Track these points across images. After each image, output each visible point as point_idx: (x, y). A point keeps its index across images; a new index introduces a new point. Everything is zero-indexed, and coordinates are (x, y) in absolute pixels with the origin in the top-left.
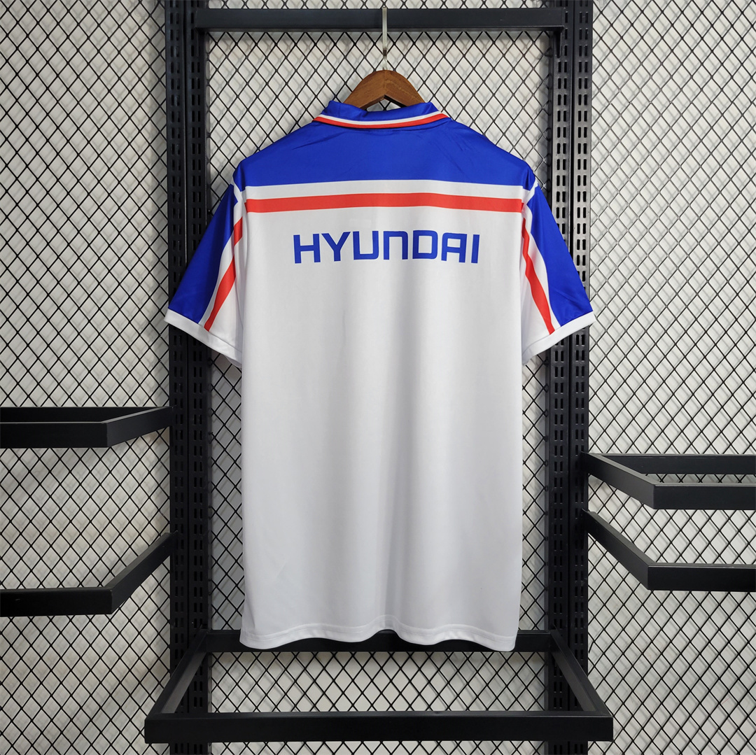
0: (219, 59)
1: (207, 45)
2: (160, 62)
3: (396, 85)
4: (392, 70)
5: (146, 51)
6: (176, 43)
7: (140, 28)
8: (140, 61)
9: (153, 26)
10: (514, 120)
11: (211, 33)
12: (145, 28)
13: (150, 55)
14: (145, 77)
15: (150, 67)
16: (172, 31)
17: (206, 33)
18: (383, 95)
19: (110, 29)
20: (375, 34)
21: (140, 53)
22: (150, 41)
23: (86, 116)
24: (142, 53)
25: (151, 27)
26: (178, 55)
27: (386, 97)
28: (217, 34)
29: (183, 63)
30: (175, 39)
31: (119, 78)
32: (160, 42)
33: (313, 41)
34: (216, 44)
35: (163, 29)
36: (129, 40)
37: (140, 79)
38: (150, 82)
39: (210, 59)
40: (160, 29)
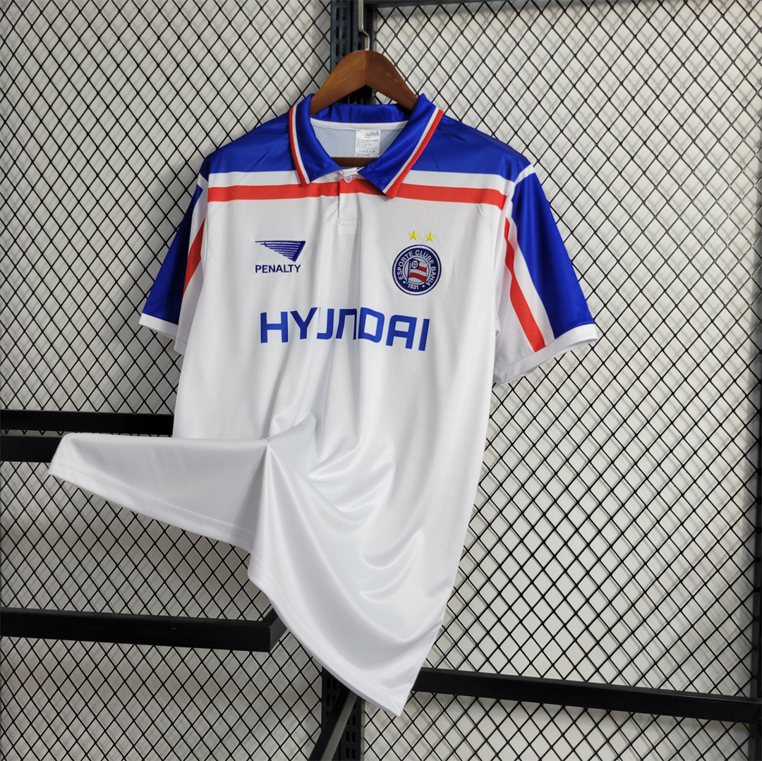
0: (387, 38)
1: (375, 23)
2: (324, 44)
5: (309, 34)
6: (342, 22)
7: (304, 8)
8: (303, 45)
9: (318, 7)
10: (732, 92)
11: (380, 9)
12: (309, 8)
13: (313, 38)
14: (308, 63)
15: (313, 51)
16: (338, 10)
17: (374, 9)
19: (272, 12)
21: (303, 37)
22: (314, 23)
23: (247, 107)
24: (306, 36)
25: (315, 7)
26: (344, 37)
28: (385, 10)
29: (349, 44)
30: (341, 19)
31: (281, 65)
32: (325, 23)
33: (493, 12)
34: (385, 22)
35: (329, 8)
36: (293, 23)
37: (303, 65)
38: (313, 67)
39: (378, 38)
40: (325, 8)
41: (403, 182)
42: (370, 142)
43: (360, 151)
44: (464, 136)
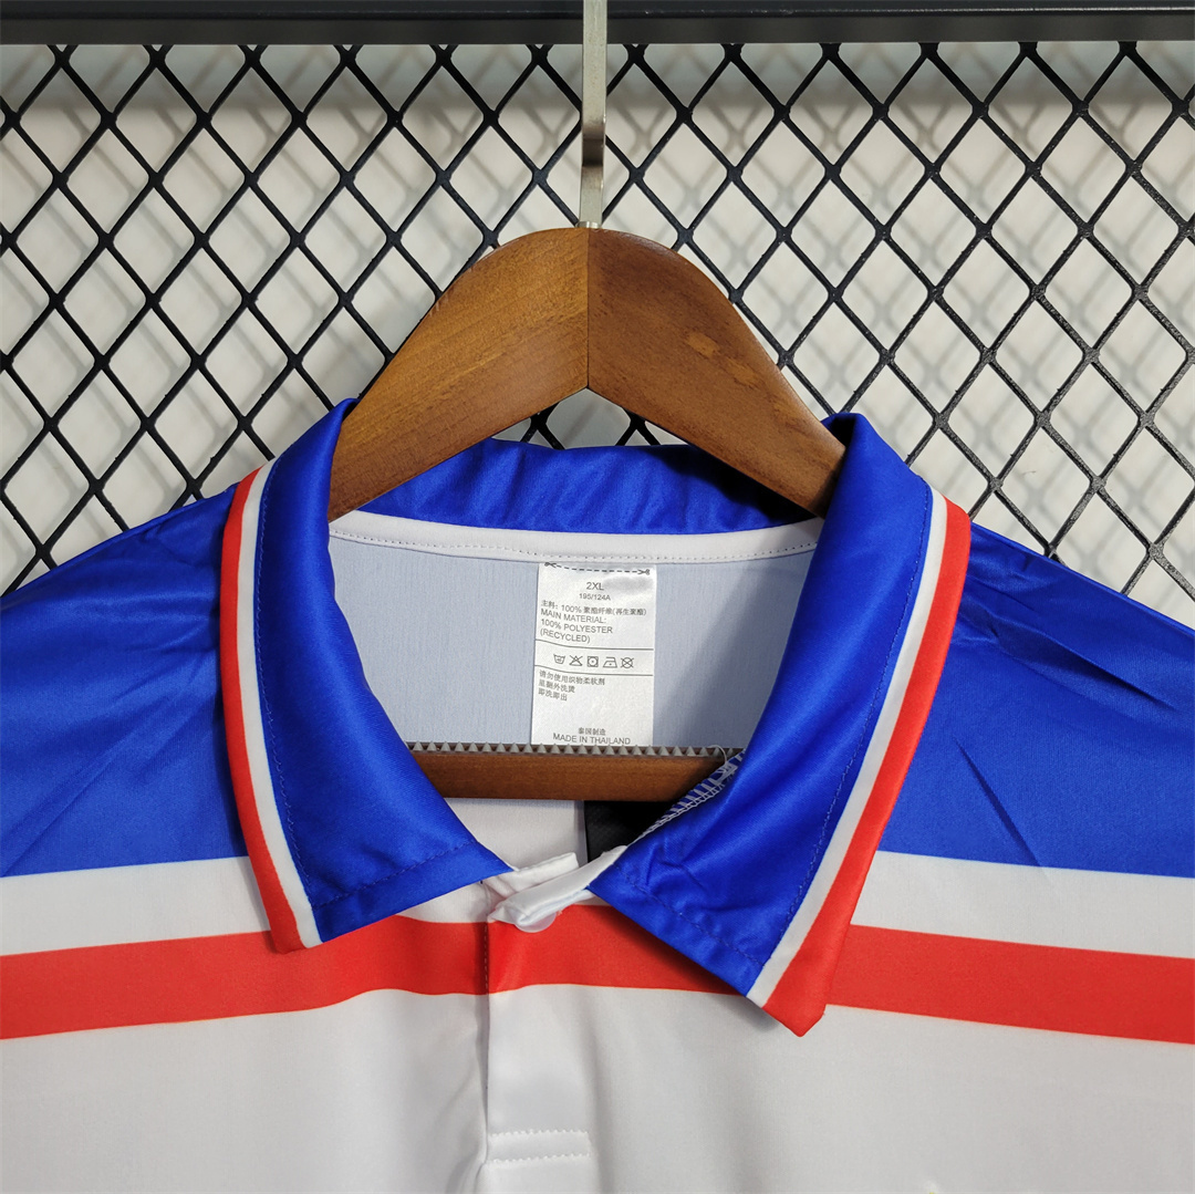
41: (855, 921)
42: (608, 619)
43: (559, 659)
44: (1129, 669)
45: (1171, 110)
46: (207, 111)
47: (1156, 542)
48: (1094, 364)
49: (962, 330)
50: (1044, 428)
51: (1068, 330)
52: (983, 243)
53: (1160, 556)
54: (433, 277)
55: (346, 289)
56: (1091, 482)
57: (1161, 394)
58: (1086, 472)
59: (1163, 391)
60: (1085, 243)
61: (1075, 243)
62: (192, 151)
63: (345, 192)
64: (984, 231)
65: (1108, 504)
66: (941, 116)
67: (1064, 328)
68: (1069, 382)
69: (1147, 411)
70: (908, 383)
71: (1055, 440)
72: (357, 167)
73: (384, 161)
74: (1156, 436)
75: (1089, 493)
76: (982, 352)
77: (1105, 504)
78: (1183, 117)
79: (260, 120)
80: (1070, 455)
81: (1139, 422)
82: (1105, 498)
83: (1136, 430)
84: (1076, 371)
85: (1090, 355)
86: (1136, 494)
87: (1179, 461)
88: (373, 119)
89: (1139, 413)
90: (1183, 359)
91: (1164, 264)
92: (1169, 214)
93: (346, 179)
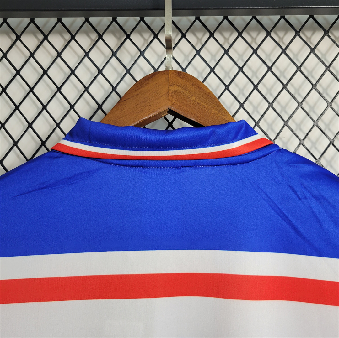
3: (186, 93)
4: (180, 70)
18: (165, 108)
20: (153, 20)
27: (171, 112)
45: (323, 34)
46: (47, 35)
47: (319, 159)
48: (301, 107)
49: (263, 97)
50: (287, 126)
51: (294, 97)
52: (269, 72)
53: (320, 163)
54: (112, 82)
55: (87, 86)
56: (300, 141)
57: (320, 116)
58: (299, 138)
59: (321, 115)
60: (299, 72)
61: (296, 72)
62: (43, 46)
63: (86, 58)
64: (270, 69)
65: (305, 147)
66: (258, 34)
67: (292, 97)
68: (294, 113)
69: (316, 121)
70: (248, 113)
71: (290, 129)
72: (90, 51)
73: (98, 48)
74: (319, 128)
75: (300, 144)
76: (269, 104)
77: (304, 148)
78: (327, 35)
79: (62, 36)
80: (294, 133)
81: (314, 124)
82: (304, 146)
83: (313, 126)
84: (296, 109)
85: (300, 105)
86: (314, 144)
87: (325, 135)
88: (95, 36)
89: (314, 121)
90: (327, 106)
91: (321, 78)
92: (323, 64)
93: (87, 54)
